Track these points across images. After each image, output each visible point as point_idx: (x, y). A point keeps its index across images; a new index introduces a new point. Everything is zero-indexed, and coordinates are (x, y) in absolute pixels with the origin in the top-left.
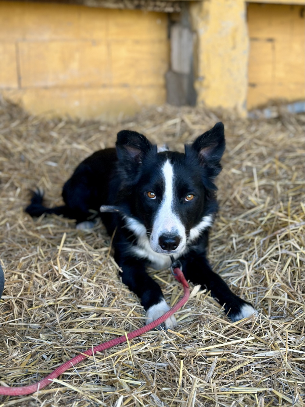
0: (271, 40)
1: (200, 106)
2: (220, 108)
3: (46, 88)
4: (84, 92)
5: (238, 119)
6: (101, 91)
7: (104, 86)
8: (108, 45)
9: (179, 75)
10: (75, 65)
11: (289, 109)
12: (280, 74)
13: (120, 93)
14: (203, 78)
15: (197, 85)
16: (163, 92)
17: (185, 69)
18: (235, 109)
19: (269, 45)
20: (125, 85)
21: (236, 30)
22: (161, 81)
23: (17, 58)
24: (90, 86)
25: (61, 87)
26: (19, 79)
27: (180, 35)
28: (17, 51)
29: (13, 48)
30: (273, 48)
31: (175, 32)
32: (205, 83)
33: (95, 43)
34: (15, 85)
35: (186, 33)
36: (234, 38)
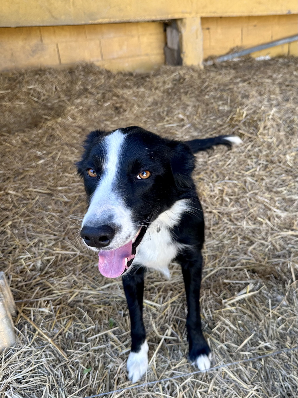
0: (208, 29)
1: (184, 65)
2: (192, 65)
3: (114, 59)
4: (130, 59)
5: (201, 70)
6: (137, 58)
7: (138, 56)
8: (139, 37)
9: (172, 50)
10: (125, 47)
11: (218, 61)
12: (213, 44)
13: (144, 58)
14: (185, 53)
15: (182, 56)
16: (163, 57)
17: (176, 47)
18: (199, 65)
19: (208, 31)
20: (147, 55)
21: (197, 30)
22: (162, 51)
23: (100, 47)
24: (133, 56)
25: (120, 58)
26: (102, 56)
27: (172, 32)
28: (100, 43)
29: (98, 42)
30: (209, 32)
31: (169, 30)
32: (186, 54)
33: (133, 36)
34: (100, 59)
35: (174, 32)
36: (197, 34)
